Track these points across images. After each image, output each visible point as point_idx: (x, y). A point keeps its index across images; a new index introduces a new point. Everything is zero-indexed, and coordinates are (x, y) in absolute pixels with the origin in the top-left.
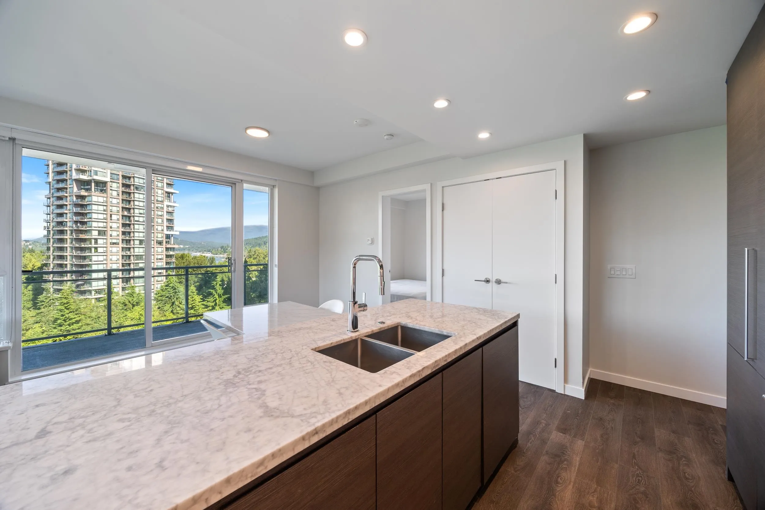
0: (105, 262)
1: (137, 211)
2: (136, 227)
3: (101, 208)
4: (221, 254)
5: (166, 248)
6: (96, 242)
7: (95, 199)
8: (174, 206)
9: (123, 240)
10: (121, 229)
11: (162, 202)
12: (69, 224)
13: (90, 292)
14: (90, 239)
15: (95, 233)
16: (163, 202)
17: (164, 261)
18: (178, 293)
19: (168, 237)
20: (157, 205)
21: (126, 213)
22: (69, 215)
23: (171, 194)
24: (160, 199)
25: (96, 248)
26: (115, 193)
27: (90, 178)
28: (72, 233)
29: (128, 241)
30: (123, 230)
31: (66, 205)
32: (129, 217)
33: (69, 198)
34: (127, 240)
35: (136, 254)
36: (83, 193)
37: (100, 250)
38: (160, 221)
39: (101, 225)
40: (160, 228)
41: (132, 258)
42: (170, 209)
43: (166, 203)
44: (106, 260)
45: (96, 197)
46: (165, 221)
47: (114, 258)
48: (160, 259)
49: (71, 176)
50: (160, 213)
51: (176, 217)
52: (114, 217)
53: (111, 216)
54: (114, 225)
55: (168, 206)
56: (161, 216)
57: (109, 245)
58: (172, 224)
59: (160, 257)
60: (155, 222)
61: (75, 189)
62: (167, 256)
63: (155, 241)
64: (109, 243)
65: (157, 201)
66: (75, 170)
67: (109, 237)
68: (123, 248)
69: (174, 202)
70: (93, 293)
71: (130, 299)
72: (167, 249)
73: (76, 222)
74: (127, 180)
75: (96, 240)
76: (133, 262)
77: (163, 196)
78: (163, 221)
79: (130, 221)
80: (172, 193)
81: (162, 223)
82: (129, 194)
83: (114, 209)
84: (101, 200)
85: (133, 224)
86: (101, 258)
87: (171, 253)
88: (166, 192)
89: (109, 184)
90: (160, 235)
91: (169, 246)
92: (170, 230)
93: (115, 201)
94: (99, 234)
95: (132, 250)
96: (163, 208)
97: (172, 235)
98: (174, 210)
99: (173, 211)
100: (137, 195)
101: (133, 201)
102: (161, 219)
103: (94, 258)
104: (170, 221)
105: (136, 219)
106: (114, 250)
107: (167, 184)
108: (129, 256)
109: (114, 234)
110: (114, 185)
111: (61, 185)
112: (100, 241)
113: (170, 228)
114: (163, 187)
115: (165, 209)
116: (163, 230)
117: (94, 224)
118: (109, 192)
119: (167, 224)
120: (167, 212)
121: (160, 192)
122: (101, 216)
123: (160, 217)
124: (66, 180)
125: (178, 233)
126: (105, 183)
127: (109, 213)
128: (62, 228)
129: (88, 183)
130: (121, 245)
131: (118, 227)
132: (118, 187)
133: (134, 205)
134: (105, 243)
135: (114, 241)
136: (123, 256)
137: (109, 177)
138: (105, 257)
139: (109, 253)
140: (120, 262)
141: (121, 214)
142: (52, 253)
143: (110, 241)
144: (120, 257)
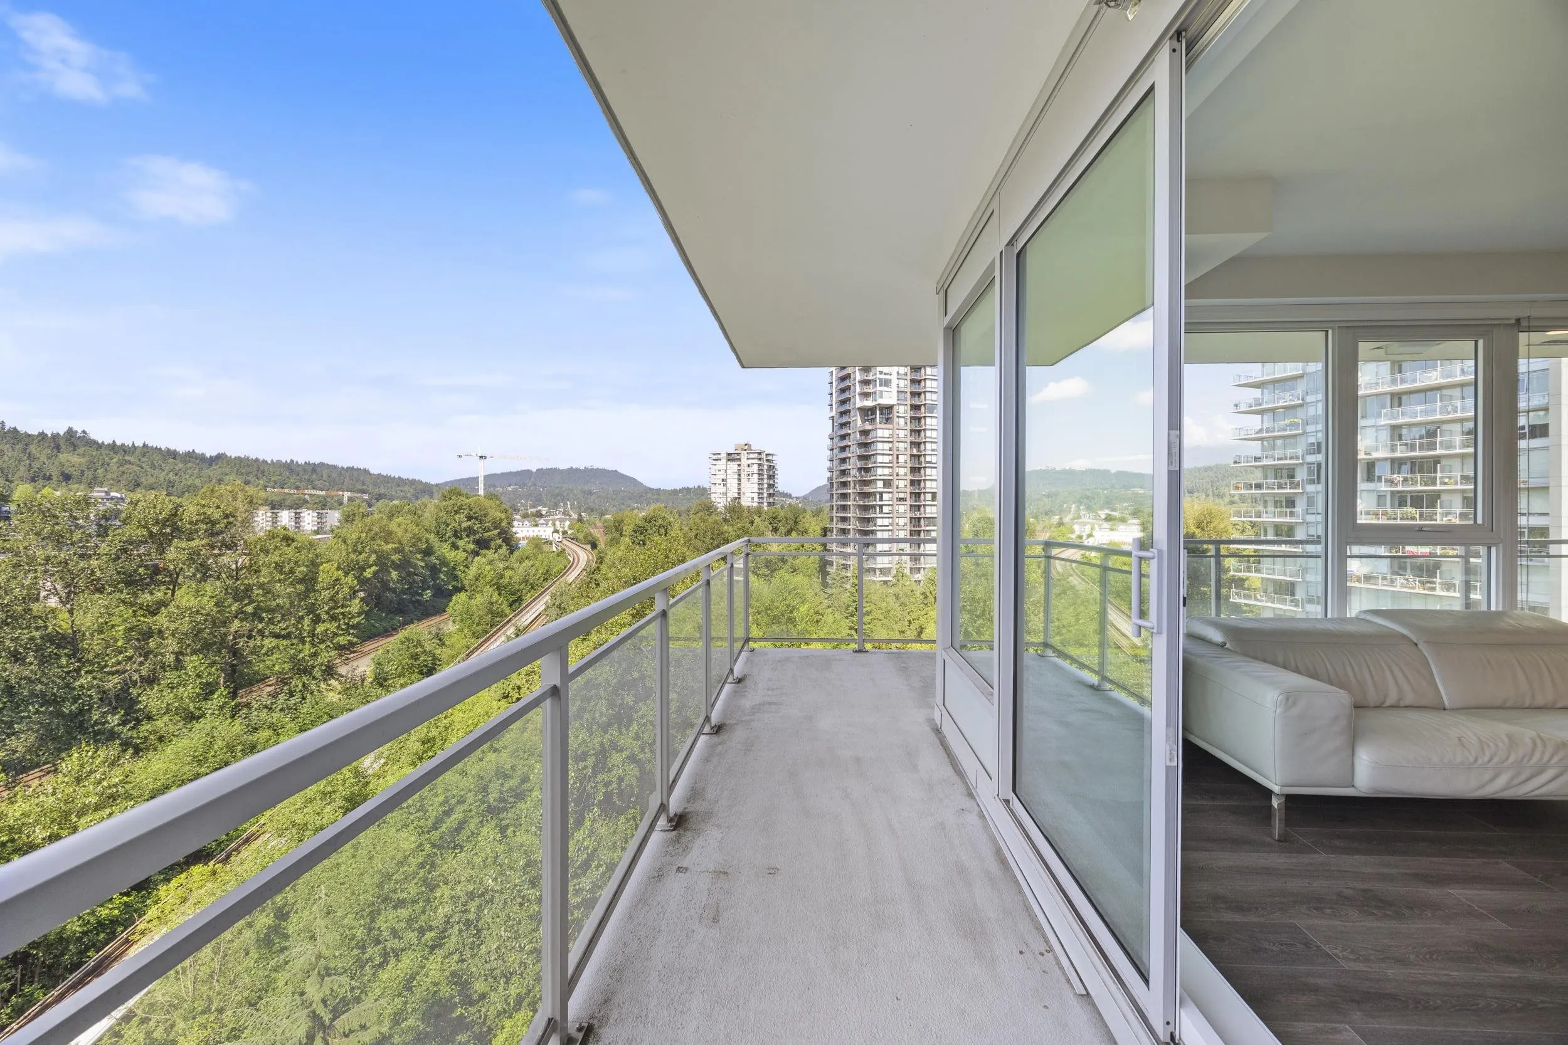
0: (890, 528)
1: (928, 446)
3: (887, 446)
6: (881, 499)
7: (880, 433)
9: (911, 493)
10: (909, 477)
12: (853, 472)
13: (874, 570)
14: (874, 494)
15: (880, 484)
21: (915, 451)
22: (852, 460)
25: (881, 507)
26: (902, 421)
27: (875, 403)
28: (855, 485)
29: (917, 496)
31: (849, 446)
32: (919, 456)
33: (852, 436)
34: (915, 493)
35: (927, 515)
36: (868, 427)
37: (886, 509)
39: (886, 471)
41: (922, 521)
44: (891, 524)
45: (882, 433)
47: (901, 522)
49: (855, 404)
52: (902, 459)
53: (898, 458)
54: (902, 471)
57: (896, 502)
61: (859, 422)
64: (895, 499)
66: (860, 394)
67: (895, 490)
68: (911, 506)
70: (878, 572)
71: (932, 589)
73: (860, 469)
74: (917, 399)
75: (881, 494)
76: (923, 528)
79: (920, 463)
82: (919, 419)
83: (902, 445)
84: (886, 433)
86: (886, 522)
89: (896, 408)
93: (902, 434)
94: (885, 486)
95: (922, 509)
100: (928, 421)
101: (925, 430)
103: (879, 522)
105: (928, 458)
106: (901, 509)
108: (919, 519)
109: (901, 484)
110: (902, 409)
111: (844, 419)
112: (886, 497)
117: (880, 471)
118: (896, 420)
122: (886, 459)
124: (849, 411)
126: (890, 408)
127: (895, 452)
128: (844, 479)
129: (872, 410)
130: (909, 502)
131: (906, 474)
132: (906, 412)
133: (925, 437)
134: (891, 499)
135: (901, 495)
136: (911, 518)
137: (895, 398)
138: (890, 520)
139: (895, 514)
140: (908, 528)
141: (909, 453)
142: (834, 514)
143: (897, 495)
144: (907, 520)
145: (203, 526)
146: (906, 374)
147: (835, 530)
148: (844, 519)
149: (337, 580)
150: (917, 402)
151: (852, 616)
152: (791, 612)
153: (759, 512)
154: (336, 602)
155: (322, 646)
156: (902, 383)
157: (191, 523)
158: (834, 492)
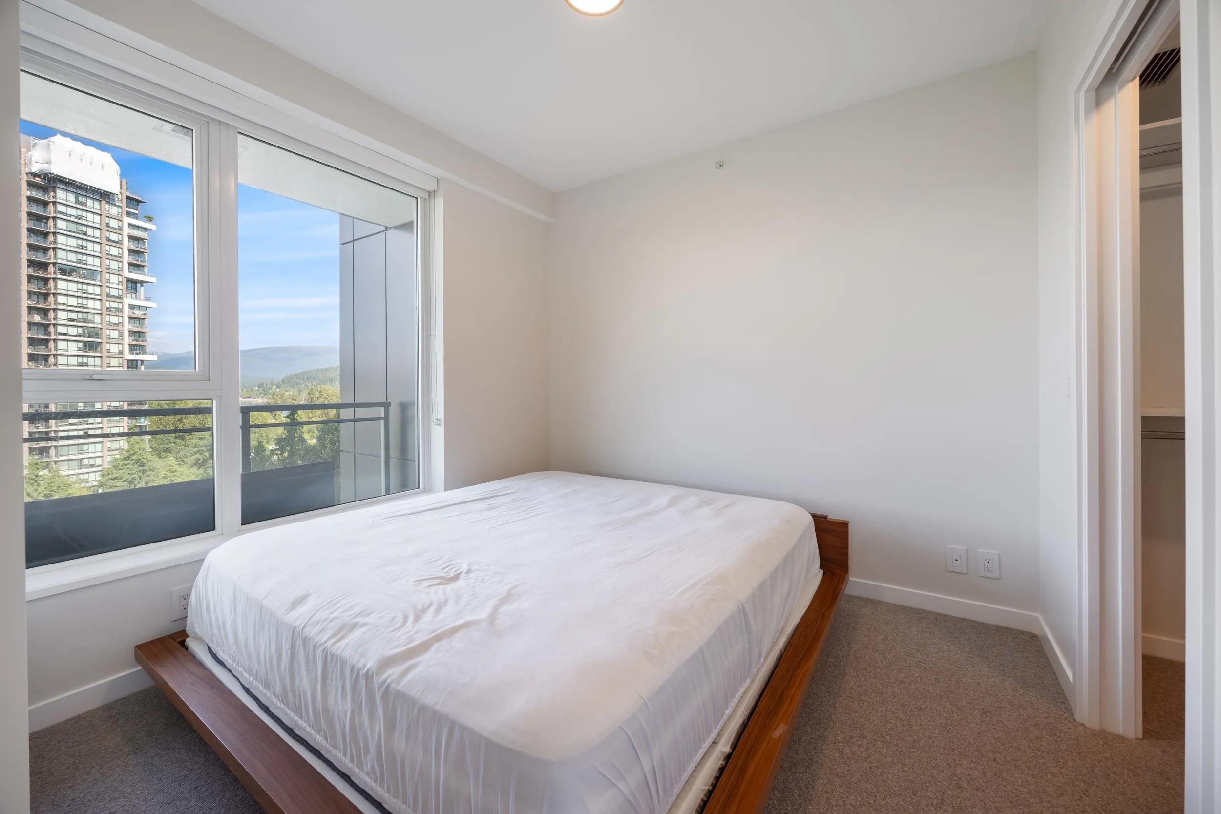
2: (61, 345)
4: (257, 397)
8: (146, 307)
11: (119, 298)
16: (121, 298)
19: (132, 364)
20: (108, 304)
23: (139, 285)
24: (114, 293)
30: (30, 351)
38: (114, 334)
40: (114, 349)
42: (137, 313)
43: (128, 300)
46: (126, 334)
50: (114, 320)
51: (148, 327)
55: (132, 307)
56: (117, 325)
58: (142, 341)
60: (104, 336)
65: (108, 296)
69: (147, 299)
77: (121, 287)
78: (121, 335)
80: (142, 283)
81: (120, 338)
85: (55, 340)
88: (129, 280)
90: (114, 362)
92: (138, 351)
96: (120, 310)
97: (142, 361)
98: (145, 315)
99: (143, 317)
102: (117, 331)
104: (137, 334)
107: (130, 264)
113: (137, 348)
114: (121, 269)
115: (127, 312)
116: (121, 352)
119: (131, 340)
120: (131, 318)
121: (114, 279)
123: (115, 327)
125: (154, 358)
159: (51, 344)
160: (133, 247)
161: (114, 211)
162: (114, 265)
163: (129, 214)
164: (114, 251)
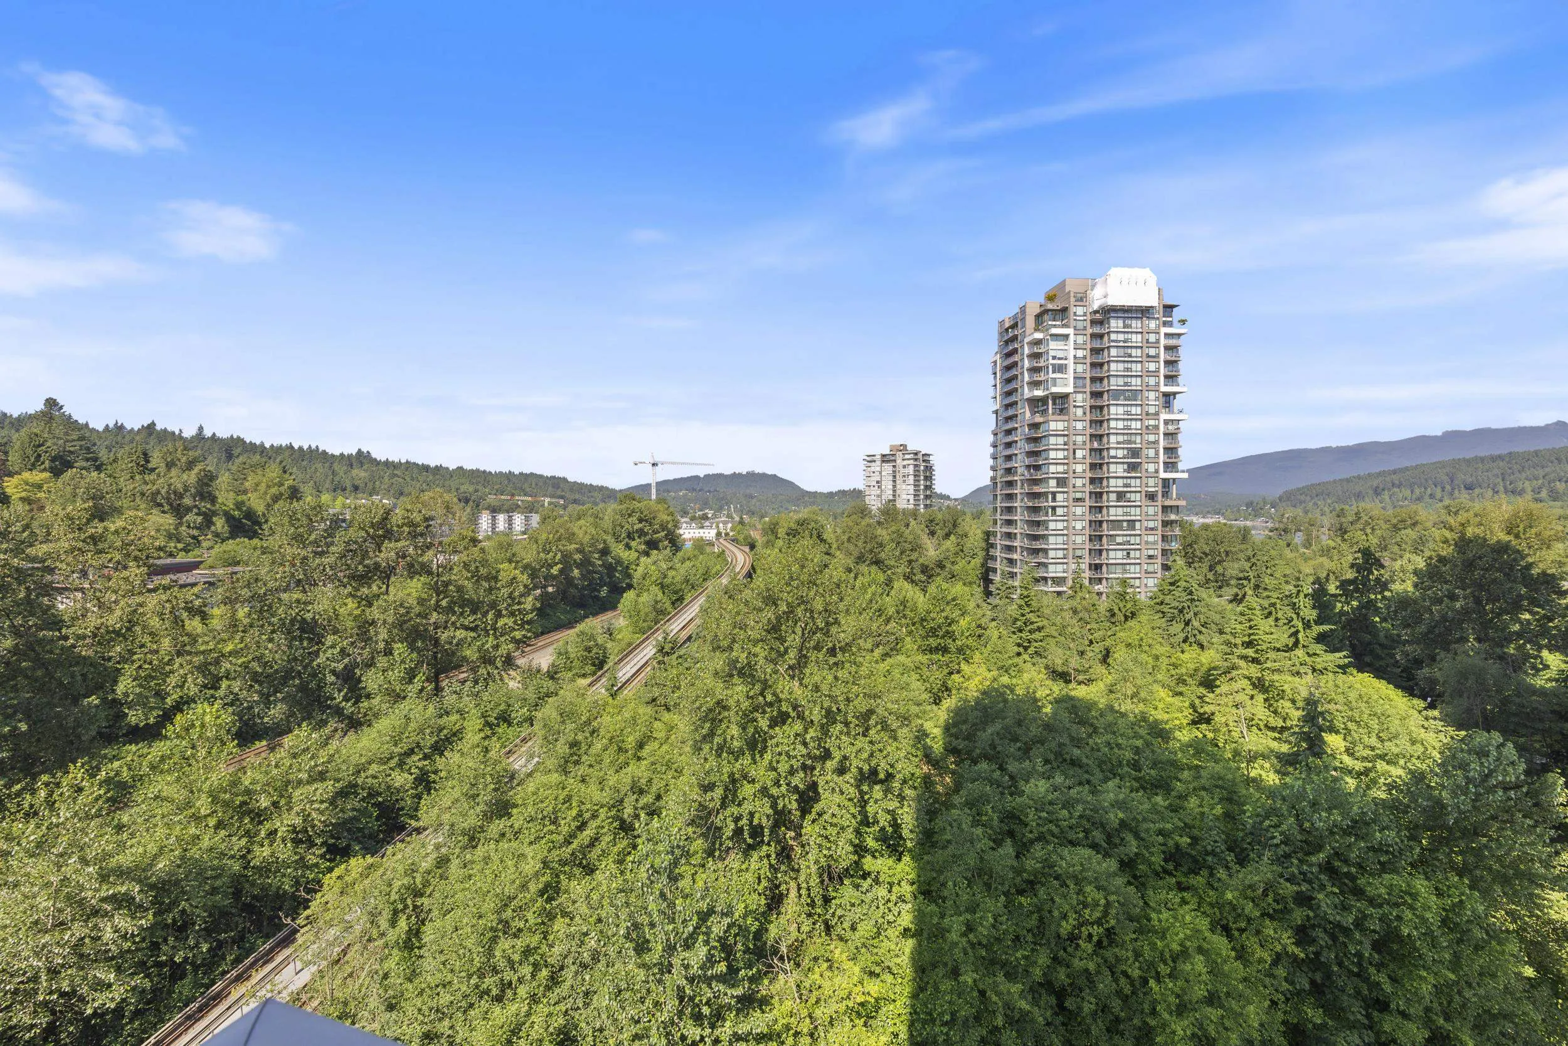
0: (1065, 532)
1: (1113, 439)
2: (1112, 468)
3: (1061, 440)
4: (1246, 519)
5: (1163, 507)
6: (1054, 499)
7: (1053, 426)
8: (1179, 420)
9: (1090, 493)
10: (1089, 474)
11: (1157, 414)
12: (1020, 471)
13: (1045, 579)
14: (1046, 494)
15: (1053, 483)
17: (1159, 532)
18: (1197, 603)
19: (1166, 483)
20: (1147, 423)
21: (1096, 445)
22: (1019, 457)
23: (1172, 398)
24: (1152, 410)
25: (1054, 508)
26: (1080, 412)
27: (1046, 393)
28: (1023, 485)
29: (1099, 495)
30: (1091, 475)
31: (1016, 442)
32: (1101, 450)
33: (1019, 430)
34: (1096, 493)
35: (1111, 518)
36: (1038, 419)
37: (1059, 511)
38: (1152, 453)
39: (1060, 468)
40: (1151, 468)
41: (1105, 525)
42: (1171, 428)
43: (1164, 416)
44: (1066, 528)
45: (1056, 425)
46: (1161, 451)
47: (1079, 525)
48: (1152, 529)
49: (1022, 395)
50: (1152, 438)
51: (1182, 442)
52: (1079, 454)
53: (1074, 453)
54: (1079, 468)
55: (1166, 422)
56: (1154, 443)
57: (1072, 503)
58: (1176, 458)
59: (1151, 524)
60: (1144, 456)
61: (1028, 414)
62: (1165, 524)
63: (1144, 494)
64: (1071, 500)
65: (1147, 414)
66: (1029, 383)
67: (1072, 489)
68: (1091, 507)
69: (1179, 411)
70: (1050, 582)
71: (1121, 605)
72: (1165, 509)
73: (1028, 467)
74: (1098, 384)
75: (1054, 494)
76: (1106, 533)
77: (1157, 403)
78: (1157, 453)
79: (1103, 458)
80: (1175, 394)
81: (1157, 456)
82: (1101, 408)
83: (1079, 439)
84: (1061, 426)
85: (1108, 463)
86: (1060, 525)
87: (1173, 517)
88: (1164, 394)
89: (1072, 397)
90: (1151, 482)
91: (1168, 503)
92: (1171, 469)
93: (1079, 425)
94: (1058, 485)
95: (1105, 511)
96: (1157, 427)
97: (1174, 480)
98: (1178, 429)
99: (1176, 431)
100: (1113, 410)
101: (1108, 420)
102: (1154, 450)
103: (1052, 525)
104: (1171, 451)
105: (1112, 453)
106: (1079, 511)
107: (1166, 377)
108: (1101, 522)
109: (1079, 483)
110: (1079, 397)
111: (1010, 412)
112: (1059, 497)
113: (1170, 466)
114: (1158, 384)
115: (1162, 429)
116: (1157, 471)
117: (1052, 468)
118: (1073, 410)
119: (1165, 458)
120: (1165, 434)
121: (1152, 395)
122: (1060, 454)
123: (1153, 446)
124: (1016, 403)
125: (1185, 475)
126: (1065, 397)
127: (1072, 447)
128: (1009, 479)
129: (1043, 400)
130: (1088, 503)
131: (1084, 471)
132: (1084, 400)
133: (1109, 428)
134: (1067, 500)
135: (1079, 495)
136: (1090, 521)
137: (1072, 385)
138: (1065, 524)
139: (1071, 517)
140: (1087, 532)
141: (1088, 446)
142: (998, 517)
143: (1072, 495)
144: (1086, 524)
145: (406, 529)
146: (1085, 357)
147: (999, 535)
148: (1009, 523)
149: (514, 578)
150: (1098, 388)
151: (1020, 631)
152: (950, 625)
153: (914, 514)
154: (513, 599)
155: (502, 639)
156: (1080, 368)
157: (398, 526)
158: (999, 492)
159: (1105, 468)
160: (1169, 358)
161: (1153, 325)
162: (1152, 381)
163: (1165, 324)
164: (1152, 367)
